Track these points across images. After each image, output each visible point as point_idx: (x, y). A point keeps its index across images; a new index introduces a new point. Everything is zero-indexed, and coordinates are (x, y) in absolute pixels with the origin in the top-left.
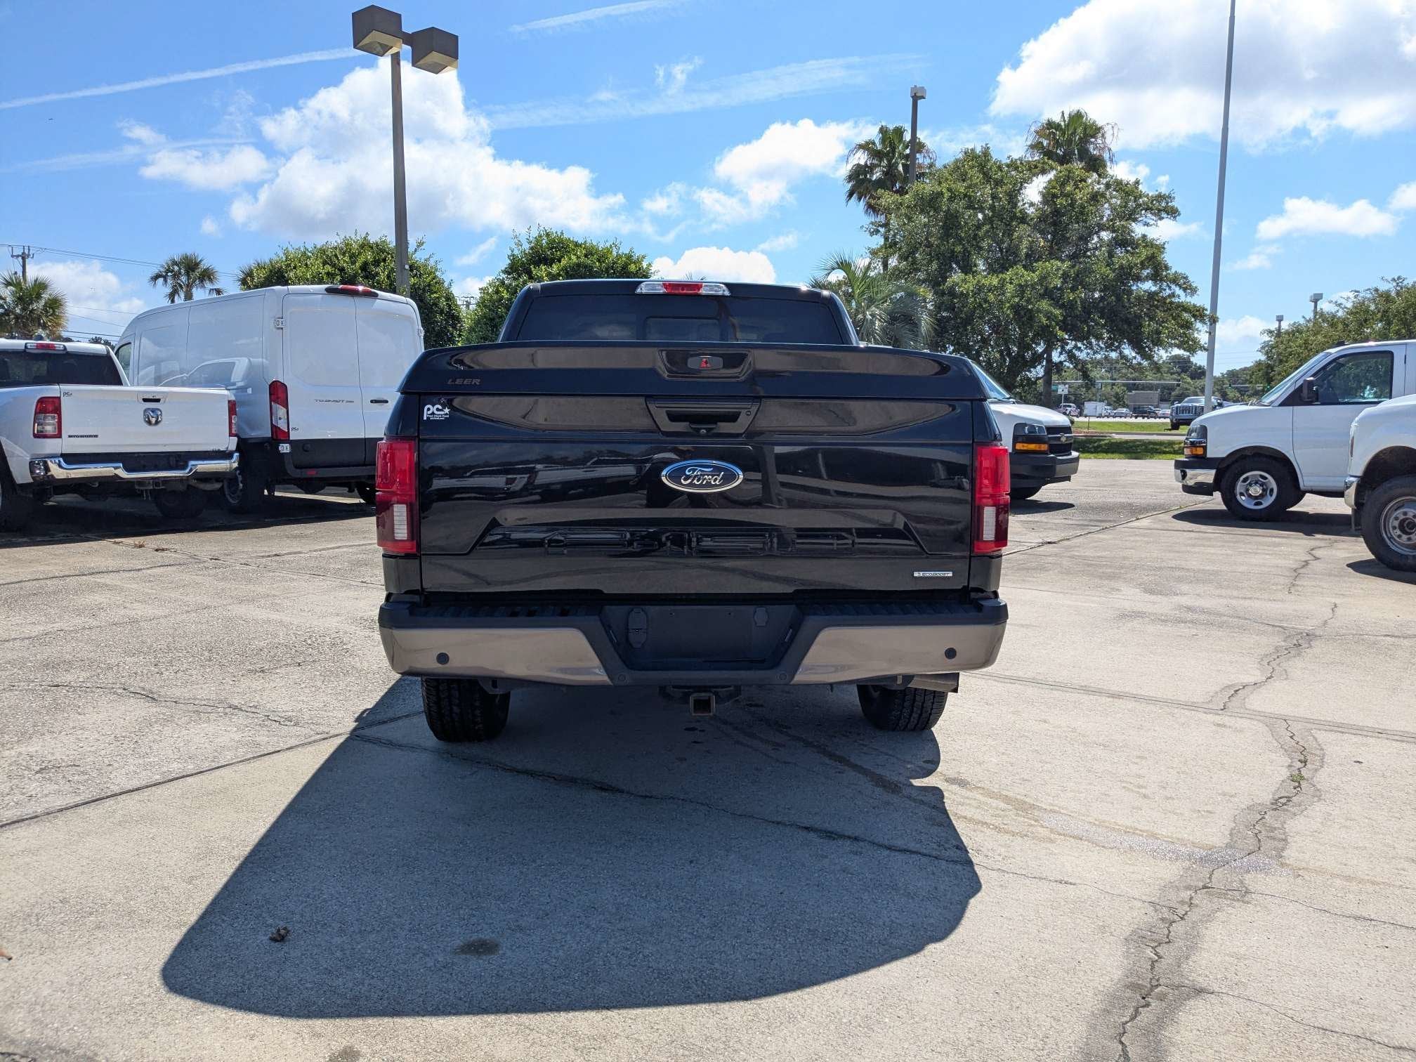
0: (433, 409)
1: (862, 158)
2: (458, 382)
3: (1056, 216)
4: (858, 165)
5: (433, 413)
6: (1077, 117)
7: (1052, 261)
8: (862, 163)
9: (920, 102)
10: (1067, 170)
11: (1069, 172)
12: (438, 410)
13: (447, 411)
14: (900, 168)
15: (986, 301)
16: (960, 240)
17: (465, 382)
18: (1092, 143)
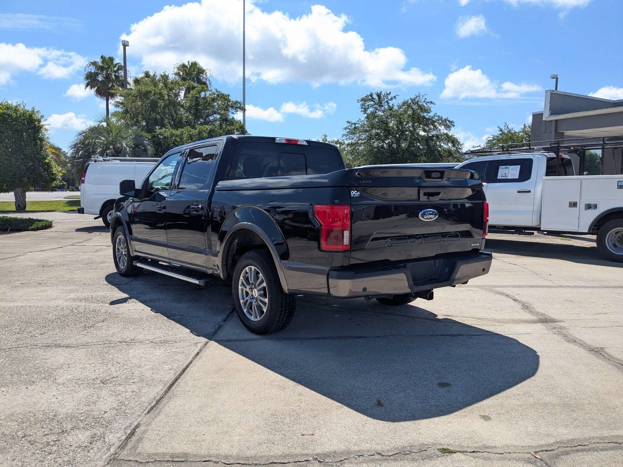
0: (354, 193)
1: (93, 69)
2: (364, 182)
3: (197, 106)
4: (91, 72)
5: (354, 194)
6: (194, 64)
7: (204, 125)
8: (93, 71)
9: (127, 47)
10: (202, 87)
11: (203, 88)
12: (356, 193)
13: (359, 193)
14: (113, 76)
15: (176, 141)
16: (158, 113)
17: (366, 182)
18: (201, 76)
